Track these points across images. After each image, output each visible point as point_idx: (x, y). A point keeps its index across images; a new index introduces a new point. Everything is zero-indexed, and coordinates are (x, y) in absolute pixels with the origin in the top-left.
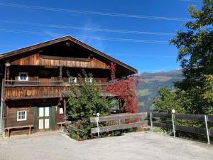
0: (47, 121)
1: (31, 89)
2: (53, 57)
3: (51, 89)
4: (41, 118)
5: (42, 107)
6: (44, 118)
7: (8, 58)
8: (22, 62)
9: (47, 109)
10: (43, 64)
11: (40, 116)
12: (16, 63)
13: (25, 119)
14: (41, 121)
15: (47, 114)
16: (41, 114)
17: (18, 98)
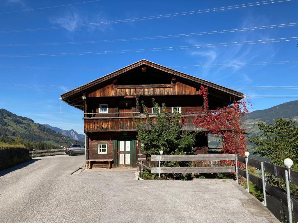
0: (128, 156)
1: (106, 122)
2: (128, 86)
3: (127, 121)
4: (122, 152)
5: (122, 140)
6: (125, 152)
7: (84, 91)
8: (98, 94)
9: (128, 143)
10: (118, 94)
11: (121, 150)
12: (92, 95)
13: (106, 153)
14: (121, 156)
15: (128, 149)
16: (122, 148)
17: (95, 130)
